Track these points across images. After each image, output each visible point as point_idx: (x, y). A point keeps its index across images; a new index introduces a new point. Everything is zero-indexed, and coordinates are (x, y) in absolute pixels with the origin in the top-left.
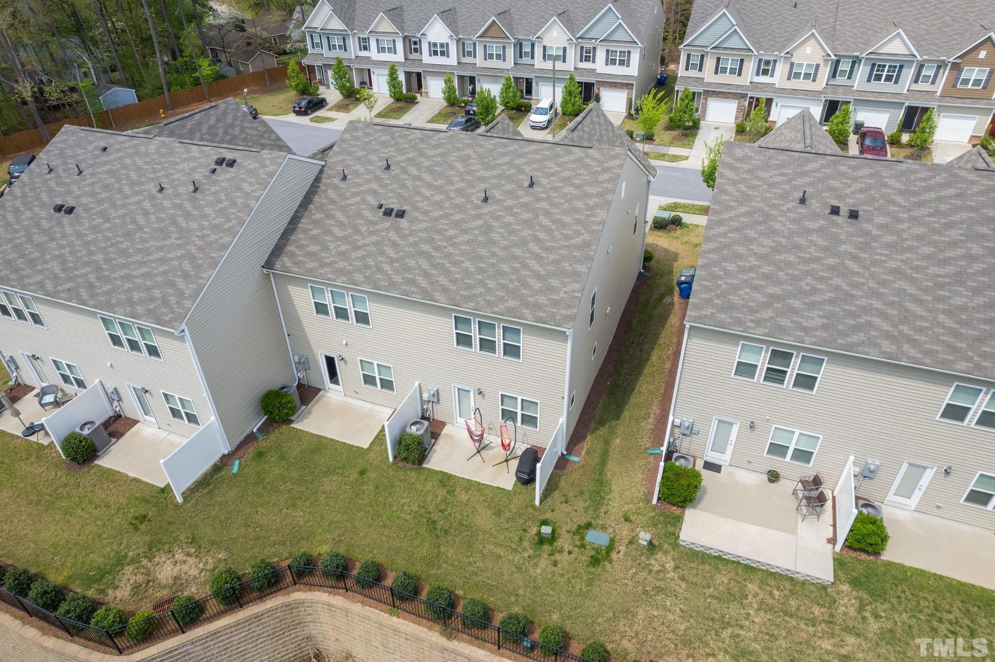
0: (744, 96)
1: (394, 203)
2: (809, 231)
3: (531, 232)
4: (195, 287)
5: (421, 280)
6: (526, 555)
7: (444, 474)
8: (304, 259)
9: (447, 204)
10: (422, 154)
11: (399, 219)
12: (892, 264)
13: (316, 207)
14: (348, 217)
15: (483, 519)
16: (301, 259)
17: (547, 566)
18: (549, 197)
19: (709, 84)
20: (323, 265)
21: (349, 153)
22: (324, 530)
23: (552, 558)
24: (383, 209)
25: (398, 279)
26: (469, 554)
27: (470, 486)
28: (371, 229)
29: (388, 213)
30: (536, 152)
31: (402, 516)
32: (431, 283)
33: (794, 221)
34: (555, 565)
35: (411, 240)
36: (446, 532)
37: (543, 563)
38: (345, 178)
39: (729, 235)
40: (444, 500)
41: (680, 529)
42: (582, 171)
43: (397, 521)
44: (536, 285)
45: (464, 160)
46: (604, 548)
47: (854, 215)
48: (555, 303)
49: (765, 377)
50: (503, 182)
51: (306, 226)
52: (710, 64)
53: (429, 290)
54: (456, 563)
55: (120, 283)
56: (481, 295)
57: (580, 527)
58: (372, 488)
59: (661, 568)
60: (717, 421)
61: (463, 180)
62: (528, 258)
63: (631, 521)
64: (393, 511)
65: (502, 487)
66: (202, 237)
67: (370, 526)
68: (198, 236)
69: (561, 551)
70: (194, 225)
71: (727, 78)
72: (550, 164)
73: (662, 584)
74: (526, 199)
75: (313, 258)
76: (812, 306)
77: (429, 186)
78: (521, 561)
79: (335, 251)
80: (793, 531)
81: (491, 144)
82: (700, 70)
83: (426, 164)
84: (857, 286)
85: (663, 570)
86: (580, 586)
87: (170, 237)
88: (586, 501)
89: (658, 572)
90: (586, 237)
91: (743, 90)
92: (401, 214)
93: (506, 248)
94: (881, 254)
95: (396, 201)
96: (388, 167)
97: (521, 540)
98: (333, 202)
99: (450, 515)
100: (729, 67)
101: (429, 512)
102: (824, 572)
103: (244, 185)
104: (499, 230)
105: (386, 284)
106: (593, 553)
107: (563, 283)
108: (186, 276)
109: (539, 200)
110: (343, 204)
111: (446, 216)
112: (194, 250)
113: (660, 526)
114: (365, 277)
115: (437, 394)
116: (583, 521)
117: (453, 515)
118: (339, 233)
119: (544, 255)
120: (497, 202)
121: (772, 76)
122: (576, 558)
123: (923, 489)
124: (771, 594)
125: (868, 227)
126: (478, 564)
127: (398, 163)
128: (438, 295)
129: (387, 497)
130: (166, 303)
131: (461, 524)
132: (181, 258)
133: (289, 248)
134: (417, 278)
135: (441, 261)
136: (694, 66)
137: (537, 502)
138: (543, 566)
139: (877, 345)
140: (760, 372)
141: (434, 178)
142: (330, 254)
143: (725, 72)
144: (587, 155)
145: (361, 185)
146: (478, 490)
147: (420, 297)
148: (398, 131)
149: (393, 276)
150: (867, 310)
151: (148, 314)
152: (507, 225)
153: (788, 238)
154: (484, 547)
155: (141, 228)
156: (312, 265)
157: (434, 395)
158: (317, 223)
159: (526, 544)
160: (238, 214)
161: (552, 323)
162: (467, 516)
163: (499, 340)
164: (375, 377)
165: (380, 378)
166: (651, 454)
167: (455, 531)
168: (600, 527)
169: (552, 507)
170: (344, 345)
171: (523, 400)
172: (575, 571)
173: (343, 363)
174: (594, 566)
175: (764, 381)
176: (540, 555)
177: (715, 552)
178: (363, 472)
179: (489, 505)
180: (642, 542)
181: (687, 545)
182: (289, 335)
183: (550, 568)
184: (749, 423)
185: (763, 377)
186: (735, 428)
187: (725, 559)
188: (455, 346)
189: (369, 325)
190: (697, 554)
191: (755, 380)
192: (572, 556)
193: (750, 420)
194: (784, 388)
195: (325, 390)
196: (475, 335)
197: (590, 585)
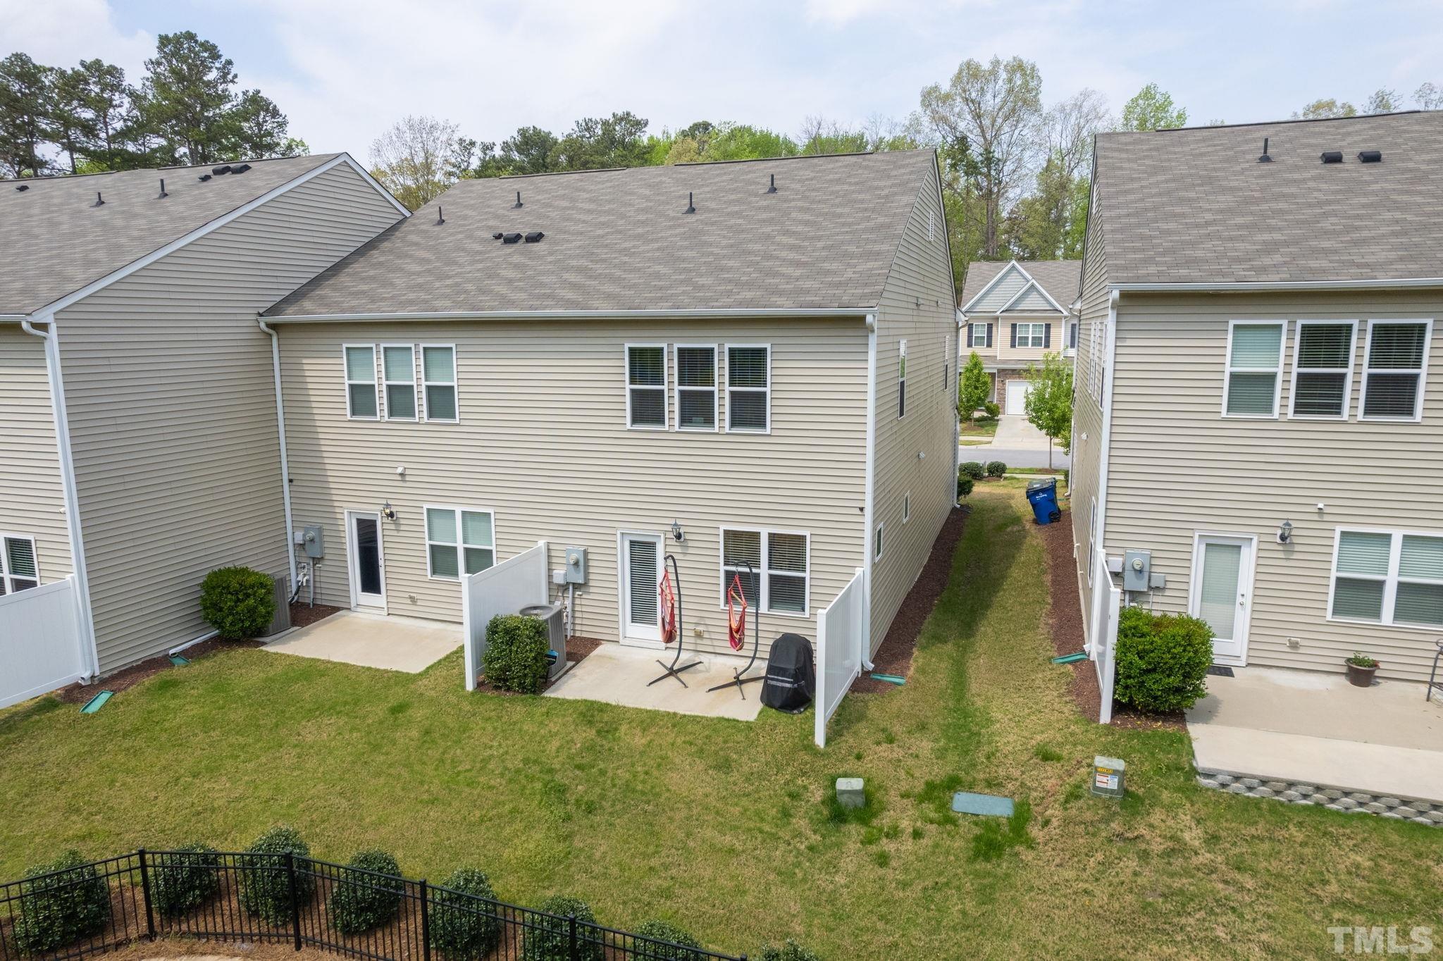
1: (524, 231)
2: (1297, 181)
3: (777, 228)
6: (803, 845)
7: (594, 704)
9: (621, 222)
11: (531, 243)
13: (383, 251)
14: (437, 254)
15: (687, 778)
17: (860, 866)
18: (805, 197)
19: (1005, 361)
23: (873, 848)
24: (503, 238)
26: (652, 849)
27: (654, 720)
28: (478, 258)
29: (513, 240)
31: (482, 779)
32: (585, 293)
33: (1262, 177)
34: (883, 864)
35: (551, 258)
36: (590, 809)
37: (848, 864)
38: (441, 223)
40: (589, 748)
41: (1192, 755)
42: (860, 172)
43: (467, 790)
44: (795, 272)
45: (653, 186)
46: (1005, 821)
47: (1372, 158)
48: (837, 285)
49: (1297, 405)
50: (722, 195)
51: (357, 270)
52: (1002, 334)
53: (581, 300)
54: (615, 871)
56: (683, 294)
57: (931, 786)
58: (414, 733)
59: (1170, 844)
60: (1203, 547)
61: (650, 201)
62: (775, 250)
63: (1059, 759)
64: (458, 773)
65: (729, 717)
67: (396, 801)
69: (893, 834)
70: (139, 222)
71: (1028, 353)
73: (1186, 884)
74: (764, 203)
75: (360, 296)
76: (1360, 242)
77: (589, 212)
78: (791, 859)
82: (989, 345)
83: (586, 196)
87: (84, 237)
88: (936, 740)
89: (1166, 854)
92: (536, 238)
93: (731, 246)
96: (519, 206)
97: (786, 814)
98: (415, 244)
99: (603, 773)
100: (1030, 336)
101: (551, 771)
104: (717, 233)
105: (496, 303)
106: (977, 831)
107: (848, 264)
109: (788, 201)
110: (431, 243)
111: (619, 232)
113: (1136, 755)
115: (582, 563)
116: (938, 775)
117: (610, 774)
118: (417, 269)
119: (806, 244)
120: (713, 211)
122: (936, 846)
125: (1407, 165)
126: (674, 872)
127: (537, 201)
128: (597, 303)
129: (449, 747)
131: (629, 790)
132: (93, 250)
134: (557, 291)
135: (606, 271)
136: (980, 340)
137: (820, 740)
138: (851, 868)
140: (1285, 395)
141: (599, 205)
142: (393, 288)
143: (1026, 344)
144: (867, 160)
145: (469, 225)
146: (674, 725)
152: (731, 227)
153: (1261, 191)
154: (688, 835)
157: (576, 564)
158: (379, 265)
159: (800, 823)
163: (722, 389)
164: (455, 549)
165: (467, 551)
166: (1064, 663)
167: (613, 805)
168: (984, 784)
169: (856, 751)
170: (399, 478)
171: (773, 537)
172: (940, 874)
173: (393, 527)
174: (987, 859)
175: (1296, 412)
176: (838, 845)
177: (1305, 796)
178: (398, 709)
179: (701, 751)
180: (1105, 779)
181: (1223, 785)
182: (291, 481)
183: (872, 872)
184: (1279, 532)
185: (1291, 403)
186: (1248, 556)
187: (1337, 813)
188: (628, 426)
189: (453, 417)
190: (1257, 804)
191: (1276, 415)
192: (924, 842)
193: (1281, 523)
194: (1344, 422)
195: (349, 609)
196: (672, 388)
197: (987, 901)
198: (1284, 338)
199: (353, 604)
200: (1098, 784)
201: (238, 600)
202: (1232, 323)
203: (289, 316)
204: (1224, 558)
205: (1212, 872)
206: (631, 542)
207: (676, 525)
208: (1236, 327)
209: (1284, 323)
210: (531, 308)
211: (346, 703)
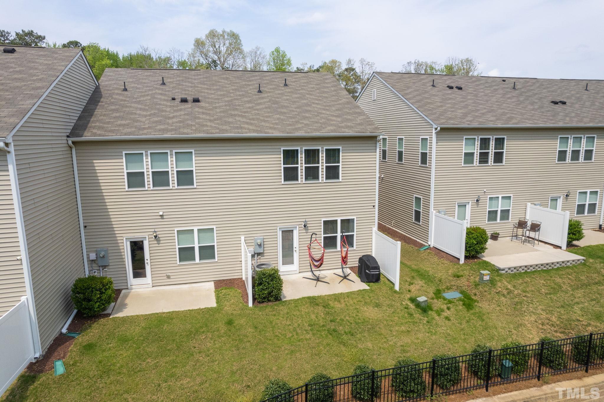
1: (184, 97)
2: (449, 94)
3: (308, 101)
5: (246, 127)
6: (425, 322)
7: (309, 298)
8: (116, 128)
9: (232, 95)
10: (189, 78)
11: (197, 103)
12: (494, 100)
13: (107, 103)
14: (146, 106)
15: (370, 312)
16: (112, 128)
17: (445, 323)
18: (303, 89)
20: (141, 128)
23: (442, 316)
24: (178, 100)
25: (225, 127)
26: (385, 340)
27: (338, 297)
28: (175, 109)
29: (184, 101)
31: (301, 337)
33: (439, 91)
34: (449, 320)
35: (218, 110)
36: (351, 334)
37: (440, 322)
38: (125, 90)
40: (327, 314)
41: (494, 265)
42: (312, 80)
43: (300, 343)
44: (339, 119)
45: (225, 79)
46: (463, 298)
47: (460, 88)
48: (359, 124)
49: (479, 161)
51: (104, 113)
53: (259, 129)
54: (382, 350)
56: (303, 127)
57: (435, 294)
58: (251, 330)
59: (507, 291)
60: (458, 206)
61: (233, 86)
62: (318, 110)
63: (462, 276)
65: (362, 289)
69: (442, 311)
73: (517, 300)
74: (289, 90)
75: (127, 127)
76: (483, 114)
77: (208, 89)
78: (426, 327)
79: (148, 121)
80: (536, 250)
83: (196, 81)
84: (491, 107)
85: (510, 292)
86: (478, 323)
89: (508, 293)
92: (196, 100)
93: (297, 108)
94: (486, 98)
96: (163, 84)
97: (410, 314)
98: (124, 100)
99: (342, 320)
101: (323, 326)
102: (573, 257)
104: (284, 102)
106: (461, 302)
107: (353, 117)
109: (298, 90)
110: (134, 100)
111: (236, 99)
115: (262, 243)
116: (432, 290)
117: (345, 320)
118: (144, 113)
119: (327, 108)
120: (270, 92)
122: (456, 310)
125: (469, 91)
126: (399, 344)
127: (171, 82)
129: (273, 330)
131: (357, 323)
134: (242, 125)
135: (254, 117)
137: (398, 288)
138: (443, 324)
140: (476, 158)
141: (209, 86)
142: (144, 123)
144: (308, 75)
145: (145, 92)
146: (348, 297)
149: (220, 127)
150: (505, 113)
152: (287, 100)
153: (443, 96)
154: (391, 331)
159: (417, 316)
161: (369, 132)
162: (357, 315)
163: (322, 165)
164: (193, 248)
165: (200, 247)
166: (425, 250)
167: (358, 330)
168: (446, 290)
169: (407, 290)
170: (160, 217)
171: (342, 221)
172: (465, 317)
173: (156, 242)
174: (471, 309)
175: (479, 163)
176: (433, 319)
177: (523, 270)
178: (230, 323)
179: (365, 303)
180: (486, 277)
181: (506, 272)
182: (85, 227)
183: (448, 323)
184: (476, 199)
185: (478, 161)
186: (468, 208)
187: (530, 272)
188: (283, 183)
189: (193, 185)
190: (515, 274)
191: (475, 165)
192: (452, 309)
193: (477, 197)
194: (489, 166)
195: (127, 289)
196: (301, 165)
197: (483, 320)
198: (476, 142)
199: (129, 286)
200: (484, 279)
201: (102, 293)
202: (465, 137)
203: (87, 136)
204: (462, 209)
205: (520, 295)
206: (282, 231)
207: (306, 221)
208: (465, 138)
209: (476, 137)
210: (239, 133)
211: (201, 327)
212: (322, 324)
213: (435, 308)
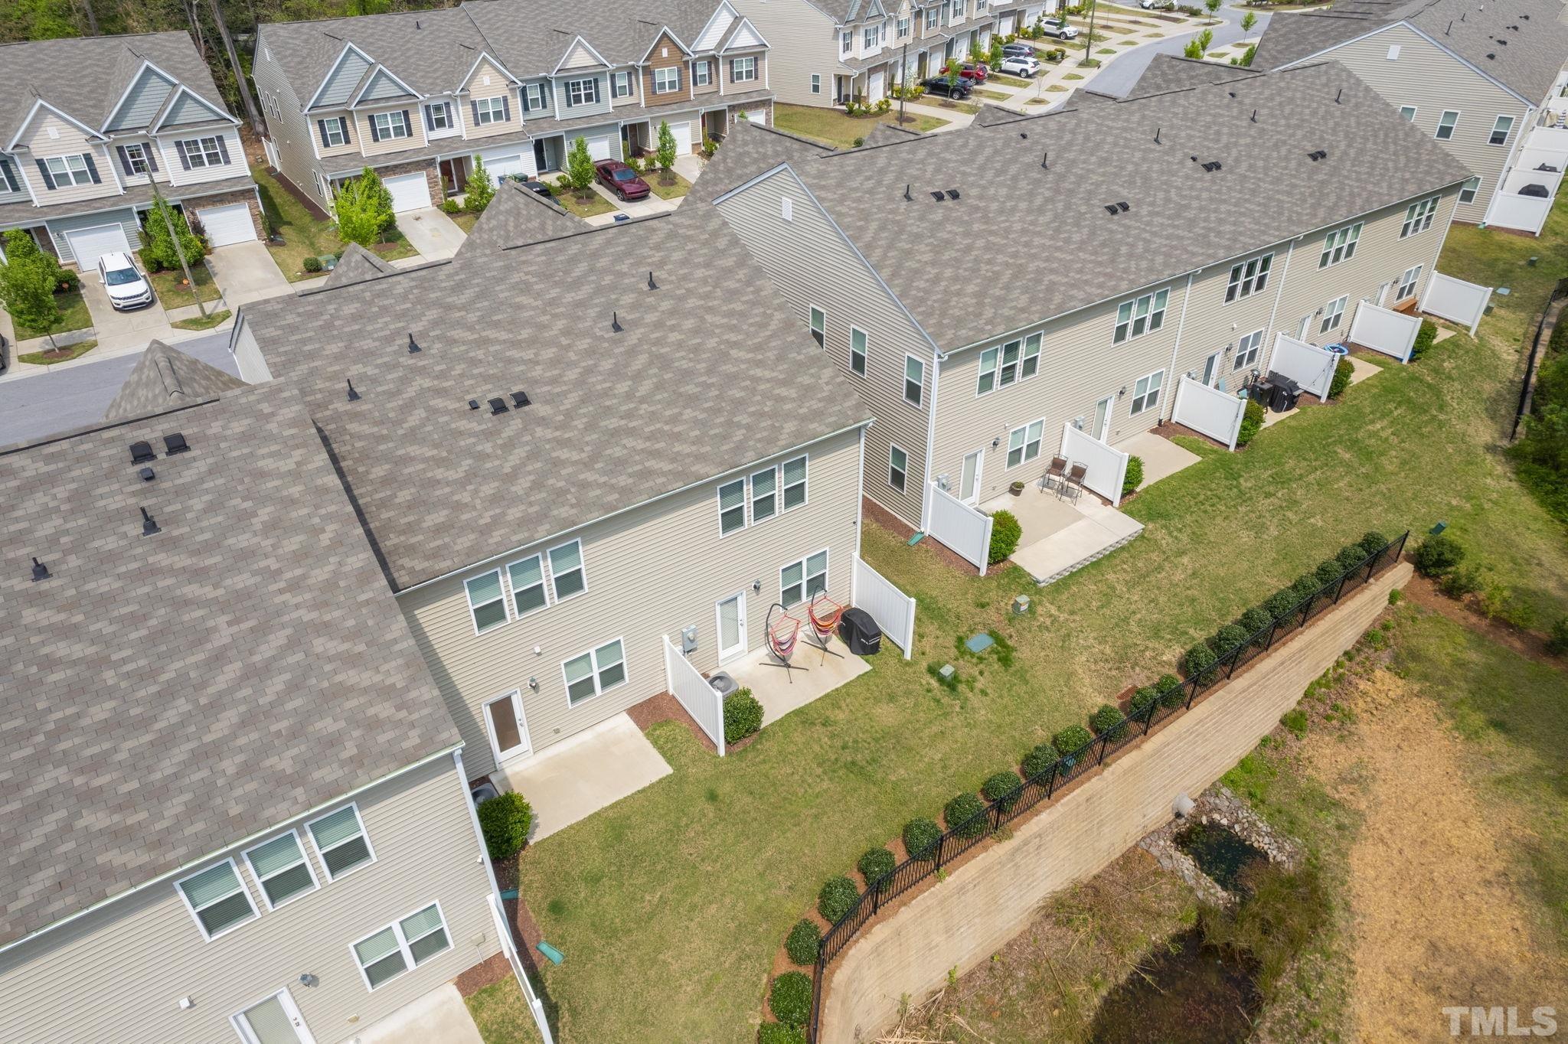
0: (430, 163)
1: (490, 391)
2: (940, 224)
3: (717, 340)
4: (400, 661)
5: (652, 464)
6: (958, 709)
7: (796, 714)
8: (439, 542)
9: (572, 356)
10: (449, 308)
11: (526, 408)
12: (1017, 226)
13: (356, 460)
14: (436, 446)
15: (886, 715)
16: (433, 545)
17: (982, 701)
18: (688, 290)
19: (374, 159)
20: (486, 531)
21: (311, 356)
22: (763, 892)
23: (976, 691)
24: (485, 406)
25: (623, 481)
26: (918, 757)
27: (833, 699)
28: (500, 442)
29: (499, 407)
30: (609, 243)
31: (817, 790)
32: (673, 460)
33: (922, 218)
34: (986, 694)
35: (579, 423)
36: (875, 761)
37: (976, 702)
38: (353, 396)
39: (889, 254)
40: (832, 736)
41: (1029, 574)
42: (690, 246)
43: (820, 799)
44: (793, 393)
45: (525, 288)
46: (996, 645)
47: (955, 195)
48: (831, 400)
49: (1002, 382)
50: (613, 297)
51: (377, 496)
52: (361, 129)
53: (680, 469)
55: (204, 773)
56: (746, 439)
57: (957, 648)
58: (746, 799)
59: (1051, 619)
60: (965, 461)
61: (555, 316)
62: (748, 369)
63: (988, 604)
64: (803, 796)
65: (861, 673)
66: (294, 586)
68: (281, 591)
69: (975, 680)
70: (242, 581)
71: (393, 144)
72: (646, 251)
73: (1064, 631)
74: (666, 305)
75: (453, 531)
76: (1007, 287)
77: (516, 344)
78: (962, 718)
79: (478, 501)
80: (1080, 517)
81: (538, 255)
82: (348, 142)
83: (472, 317)
84: (1015, 255)
85: (1055, 620)
86: (1022, 689)
87: (215, 629)
89: (1052, 623)
90: (778, 316)
91: (426, 154)
92: (522, 400)
93: (709, 372)
94: (1003, 222)
95: (490, 386)
96: (414, 348)
97: (937, 701)
98: (382, 439)
99: (856, 742)
100: (391, 126)
101: (836, 759)
102: (1128, 527)
103: (268, 464)
104: (678, 355)
105: (616, 496)
106: (995, 657)
107: (812, 376)
108: (352, 661)
109: (682, 299)
110: (400, 432)
111: (588, 371)
112: (307, 616)
113: (1013, 587)
114: (572, 506)
116: (951, 641)
117: (859, 740)
118: (452, 475)
119: (760, 357)
120: (636, 323)
121: (451, 126)
122: (991, 673)
123: (1108, 423)
124: (1125, 571)
125: (972, 201)
127: (424, 334)
128: (699, 468)
129: (776, 791)
130: (374, 725)
131: (876, 740)
132: (293, 644)
133: (388, 543)
134: (647, 464)
135: (652, 428)
136: (336, 138)
137: (909, 655)
138: (980, 704)
139: (1072, 297)
140: (998, 378)
141: (510, 331)
142: (474, 508)
143: (389, 136)
144: (675, 225)
145: (399, 392)
146: (847, 694)
147: (680, 484)
148: (363, 291)
149: (614, 481)
150: (1039, 272)
151: (362, 765)
152: (680, 345)
153: (932, 236)
154: (920, 738)
155: (100, 663)
156: (465, 542)
158: (386, 481)
159: (945, 700)
160: (323, 511)
161: (851, 421)
162: (872, 727)
163: (780, 489)
164: (591, 679)
165: (600, 673)
166: (917, 543)
167: (881, 752)
168: (970, 634)
169: (920, 652)
170: (536, 656)
171: (809, 559)
172: (1005, 683)
173: (532, 692)
174: (1010, 666)
175: (1001, 386)
176: (966, 699)
177: (1068, 572)
178: (712, 796)
179: (875, 699)
180: (1024, 607)
181: (1047, 583)
183: (987, 700)
184: (992, 442)
185: (1000, 382)
186: (981, 457)
187: (1076, 572)
188: (721, 536)
189: (583, 589)
191: (994, 391)
192: (985, 674)
193: (994, 438)
194: (1015, 385)
195: (496, 771)
196: (748, 501)
197: (1027, 682)
198: (999, 354)
199: (498, 766)
200: (1021, 610)
202: (982, 356)
204: (971, 461)
205: (1067, 621)
207: (756, 579)
209: (998, 350)
212: (833, 758)
213: (963, 679)
